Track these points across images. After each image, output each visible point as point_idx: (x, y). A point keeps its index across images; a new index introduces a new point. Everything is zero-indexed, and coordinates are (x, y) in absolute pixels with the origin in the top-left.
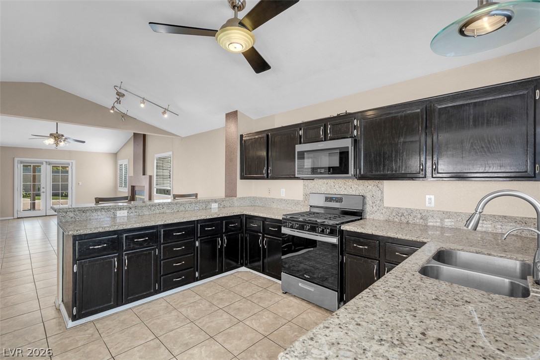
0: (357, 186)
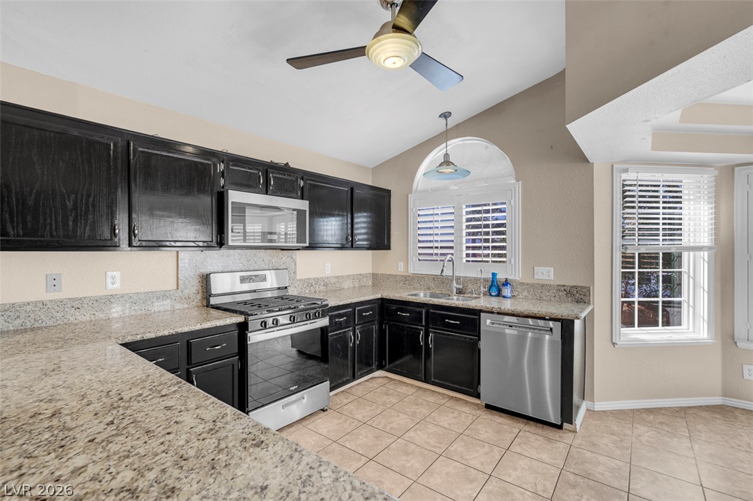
0: (270, 258)
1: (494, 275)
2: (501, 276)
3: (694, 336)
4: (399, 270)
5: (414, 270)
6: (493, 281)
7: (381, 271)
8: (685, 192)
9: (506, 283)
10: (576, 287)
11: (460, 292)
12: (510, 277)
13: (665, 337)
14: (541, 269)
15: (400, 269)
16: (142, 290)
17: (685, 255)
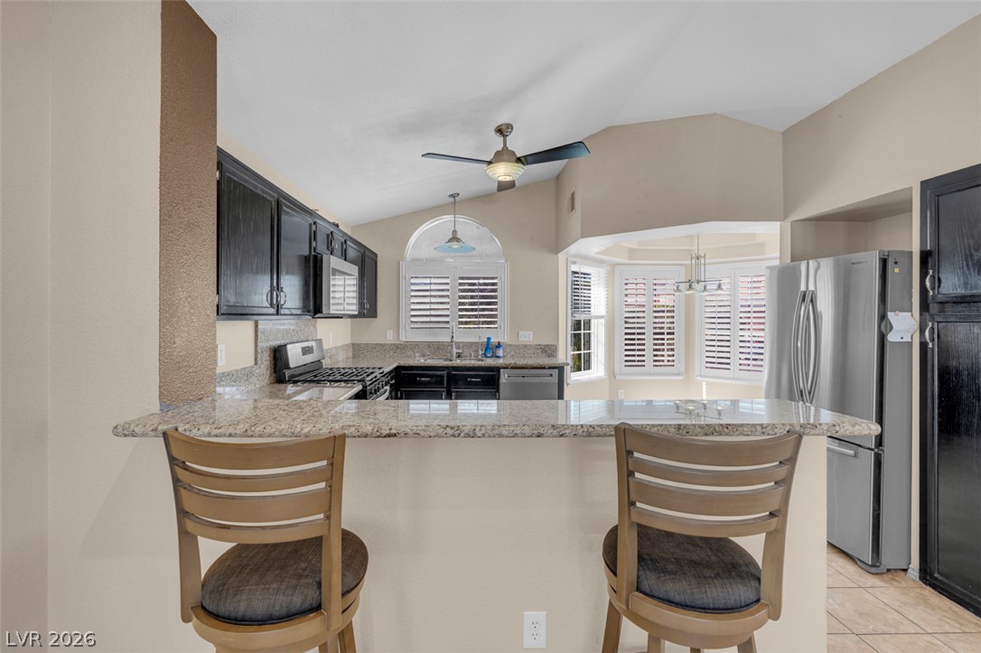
1: (489, 339)
2: (494, 340)
3: (597, 375)
4: (388, 338)
5: (406, 338)
6: (488, 344)
7: (364, 340)
8: (592, 282)
9: (499, 346)
10: (548, 345)
11: (459, 356)
12: (501, 341)
13: (588, 377)
14: (524, 333)
15: (390, 337)
16: (239, 368)
17: (592, 321)
